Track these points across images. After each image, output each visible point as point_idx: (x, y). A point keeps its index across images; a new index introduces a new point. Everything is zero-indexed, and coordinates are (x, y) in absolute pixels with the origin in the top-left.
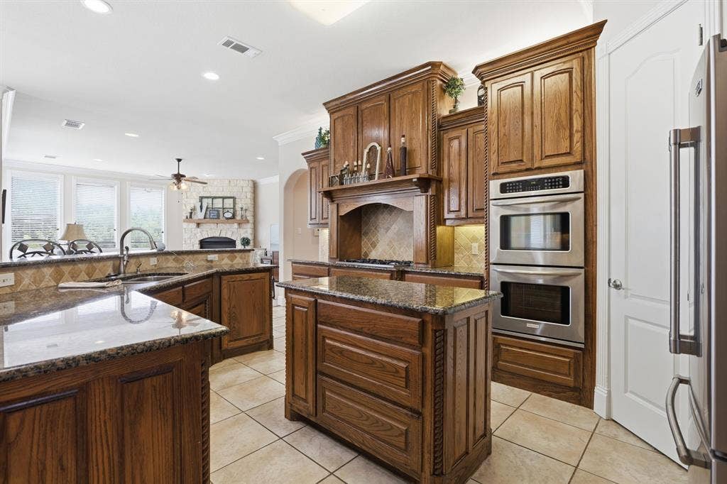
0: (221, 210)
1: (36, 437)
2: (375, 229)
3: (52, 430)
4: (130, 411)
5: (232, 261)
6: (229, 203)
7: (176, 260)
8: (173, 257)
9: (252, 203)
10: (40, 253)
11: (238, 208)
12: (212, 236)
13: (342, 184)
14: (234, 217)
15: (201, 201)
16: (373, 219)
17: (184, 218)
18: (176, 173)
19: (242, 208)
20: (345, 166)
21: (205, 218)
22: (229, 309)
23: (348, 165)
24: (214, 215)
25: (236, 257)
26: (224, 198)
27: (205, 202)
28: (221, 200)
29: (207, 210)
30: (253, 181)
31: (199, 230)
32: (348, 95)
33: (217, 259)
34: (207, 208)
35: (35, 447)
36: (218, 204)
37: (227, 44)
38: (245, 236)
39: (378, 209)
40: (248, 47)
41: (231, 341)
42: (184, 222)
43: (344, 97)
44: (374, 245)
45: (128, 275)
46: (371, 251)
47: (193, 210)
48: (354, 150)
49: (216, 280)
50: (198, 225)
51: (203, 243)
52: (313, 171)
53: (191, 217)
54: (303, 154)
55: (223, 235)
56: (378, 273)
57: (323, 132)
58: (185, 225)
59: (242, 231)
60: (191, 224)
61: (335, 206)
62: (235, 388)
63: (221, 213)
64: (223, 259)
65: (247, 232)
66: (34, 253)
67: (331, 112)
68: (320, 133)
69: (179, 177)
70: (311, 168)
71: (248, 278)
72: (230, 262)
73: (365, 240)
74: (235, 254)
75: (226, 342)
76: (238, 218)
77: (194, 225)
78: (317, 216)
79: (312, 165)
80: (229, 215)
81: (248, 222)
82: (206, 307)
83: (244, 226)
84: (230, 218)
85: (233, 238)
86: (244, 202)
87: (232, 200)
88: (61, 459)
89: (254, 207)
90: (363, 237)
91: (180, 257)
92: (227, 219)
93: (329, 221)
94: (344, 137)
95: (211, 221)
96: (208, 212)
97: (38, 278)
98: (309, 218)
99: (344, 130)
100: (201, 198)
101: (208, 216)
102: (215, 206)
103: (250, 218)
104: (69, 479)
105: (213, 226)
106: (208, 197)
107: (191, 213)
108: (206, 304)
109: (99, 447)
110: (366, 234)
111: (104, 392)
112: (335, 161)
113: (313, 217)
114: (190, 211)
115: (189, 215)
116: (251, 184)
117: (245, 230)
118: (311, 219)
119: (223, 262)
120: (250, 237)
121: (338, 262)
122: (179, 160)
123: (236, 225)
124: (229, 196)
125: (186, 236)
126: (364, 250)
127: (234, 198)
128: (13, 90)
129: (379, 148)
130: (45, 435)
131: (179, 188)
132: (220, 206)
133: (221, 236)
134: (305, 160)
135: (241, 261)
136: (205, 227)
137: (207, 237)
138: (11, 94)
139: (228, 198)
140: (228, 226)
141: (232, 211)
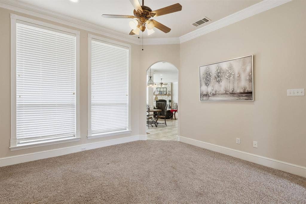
0: (163, 92)
9: (171, 89)
11: (168, 91)
12: (160, 99)
24: (161, 93)
26: (163, 88)
34: (159, 91)
47: (155, 91)
50: (156, 96)
55: (163, 99)
59: (168, 98)
65: (170, 98)
76: (167, 94)
83: (169, 96)
84: (165, 94)
85: (166, 100)
86: (169, 89)
89: (172, 91)
100: (157, 88)
103: (171, 94)
105: (161, 96)
106: (159, 88)
107: (154, 93)
116: (171, 84)
122: (162, 79)
123: (167, 96)
127: (166, 88)
132: (162, 90)
139: (164, 88)
140: (164, 96)
141: (166, 92)
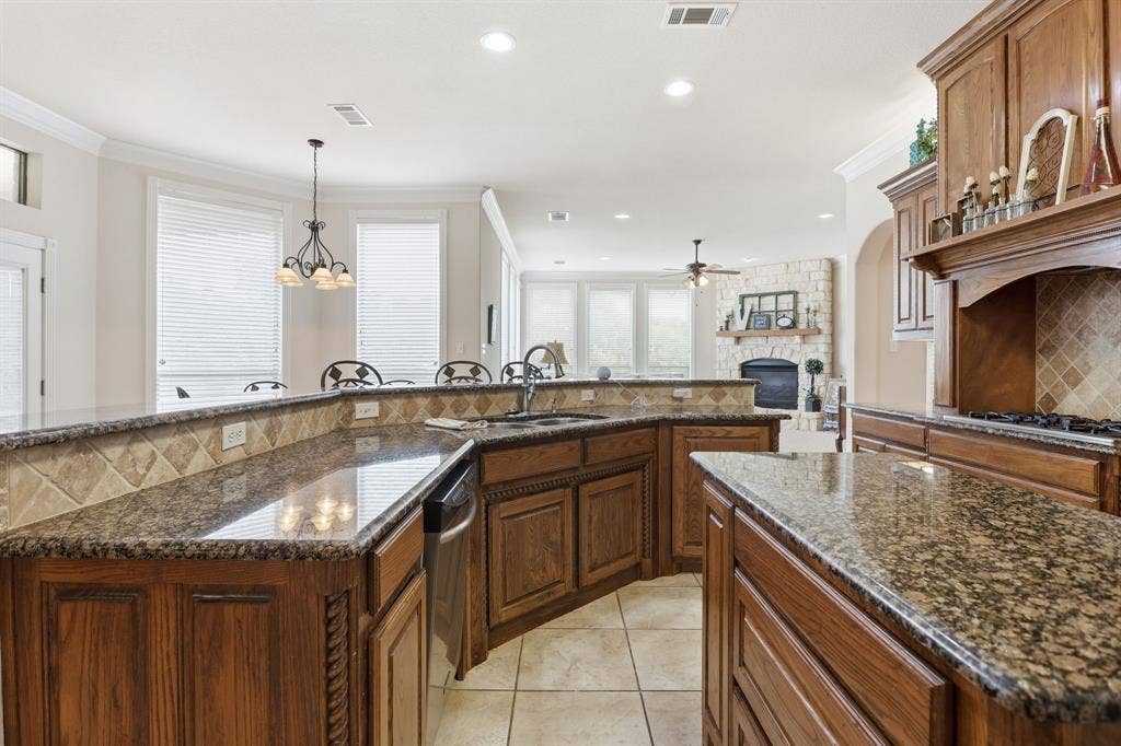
0: (774, 314)
1: (87, 644)
2: (1079, 335)
3: (105, 643)
4: (202, 652)
5: (717, 399)
6: (786, 302)
7: (625, 395)
8: (621, 390)
9: (829, 299)
10: (466, 378)
11: (802, 310)
12: (759, 357)
13: (958, 231)
14: (794, 324)
15: (742, 303)
16: (1071, 310)
17: (718, 330)
18: (694, 262)
19: (808, 309)
20: (966, 191)
21: (747, 328)
22: (687, 485)
23: (974, 186)
24: (761, 323)
25: (726, 394)
26: (777, 294)
27: (749, 303)
28: (773, 298)
29: (750, 316)
30: (829, 260)
31: (739, 347)
32: (978, 17)
33: (690, 396)
34: (751, 312)
35: (86, 659)
36: (768, 304)
37: (675, 18)
38: (813, 357)
39: (1085, 285)
40: (711, 7)
41: (688, 543)
42: (718, 335)
43: (967, 27)
44: (1074, 379)
45: (533, 414)
46: (1064, 393)
47: (731, 316)
48: (998, 146)
49: (664, 432)
50: (738, 340)
51: (745, 368)
52: (904, 217)
53: (727, 328)
54: (881, 187)
55: (776, 356)
56: (1056, 456)
57: (927, 127)
58: (719, 340)
59: (808, 348)
60: (727, 339)
61: (947, 287)
62: (658, 635)
63: (773, 318)
64: (701, 397)
65: (818, 350)
66: (461, 378)
67: (938, 75)
68: (920, 132)
69: (696, 268)
70: (900, 213)
71: (723, 433)
72: (714, 403)
73: (1044, 366)
74: (724, 388)
75: (680, 544)
76: (802, 326)
77: (730, 341)
78: (913, 312)
79: (902, 206)
80: (785, 322)
81: (819, 332)
82: (644, 477)
83: (813, 339)
84: (788, 328)
85: (794, 360)
86: (811, 298)
87: (792, 296)
88: (114, 691)
89: (832, 306)
90: (1040, 357)
91: (629, 390)
92: (783, 328)
93: (934, 323)
94: (970, 125)
95: (757, 332)
96: (753, 319)
97: (408, 410)
98: (896, 319)
99: (968, 108)
100: (743, 298)
101: (752, 325)
102: (764, 308)
103: (824, 326)
104: (123, 724)
105: (761, 341)
106: (752, 296)
107: (727, 322)
108: (644, 471)
109: (161, 693)
110: (1049, 349)
111: (167, 606)
112: (947, 182)
113: (904, 314)
114: (726, 319)
115: (724, 325)
116: (826, 266)
117: (814, 347)
118: (900, 320)
119: (701, 402)
120: (824, 359)
121: (951, 417)
122: (698, 242)
123: (797, 339)
124: (786, 289)
125: (721, 357)
126: (1041, 392)
127: (795, 294)
128: (488, 188)
129: (1069, 121)
130: (97, 645)
131: (697, 285)
132: (772, 307)
133: (773, 356)
134: (887, 199)
135: (734, 402)
136: (748, 343)
137: (751, 359)
138: (490, 192)
139: (784, 293)
140: (784, 340)
141: (791, 315)
